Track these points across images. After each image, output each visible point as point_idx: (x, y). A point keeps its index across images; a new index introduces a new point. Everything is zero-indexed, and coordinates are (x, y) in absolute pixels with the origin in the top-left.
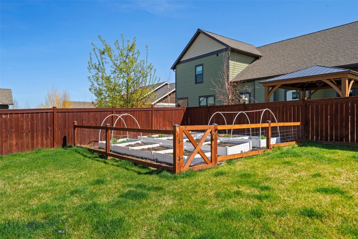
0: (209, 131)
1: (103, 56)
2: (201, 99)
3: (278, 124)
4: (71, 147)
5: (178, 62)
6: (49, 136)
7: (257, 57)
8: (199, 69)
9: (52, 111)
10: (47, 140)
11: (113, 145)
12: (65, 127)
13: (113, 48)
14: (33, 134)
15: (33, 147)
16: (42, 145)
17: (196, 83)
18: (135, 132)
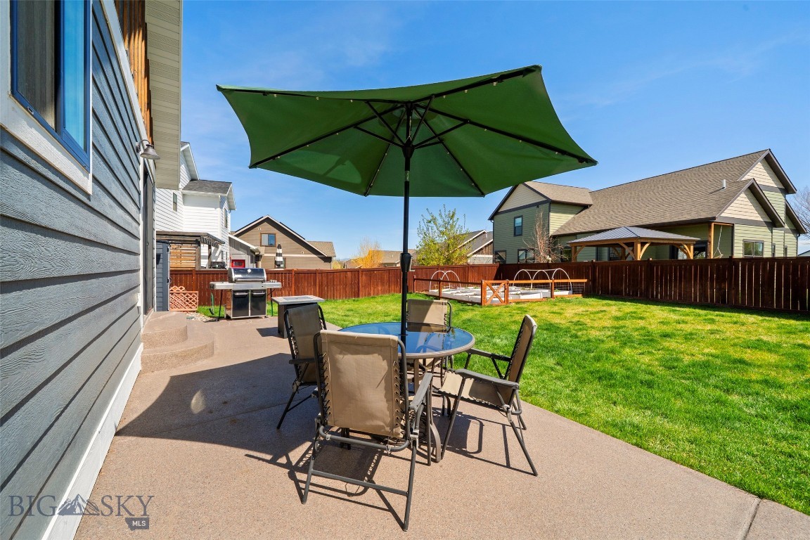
0: (503, 284)
1: (429, 224)
2: (521, 253)
3: (570, 281)
5: (496, 213)
6: (398, 285)
7: (585, 207)
8: (519, 221)
13: (438, 218)
14: (389, 284)
15: (389, 293)
17: (515, 235)
18: (455, 283)
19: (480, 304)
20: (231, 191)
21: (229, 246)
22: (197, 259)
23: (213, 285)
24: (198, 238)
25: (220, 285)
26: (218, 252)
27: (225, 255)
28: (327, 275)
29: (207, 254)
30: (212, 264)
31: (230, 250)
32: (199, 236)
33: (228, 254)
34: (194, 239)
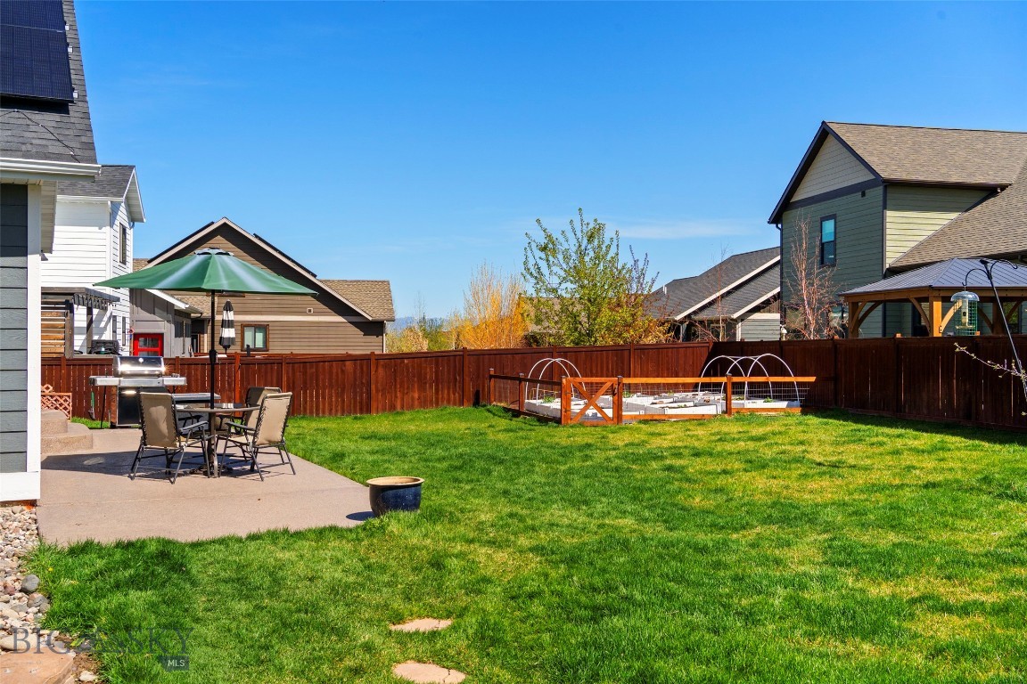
0: (608, 384)
4: (484, 406)
5: (785, 205)
6: (458, 389)
8: (829, 228)
9: (461, 353)
10: (454, 394)
11: (526, 401)
12: (478, 377)
14: (437, 386)
15: (437, 404)
16: (449, 402)
17: (822, 263)
19: (558, 421)
20: (133, 183)
21: (128, 304)
22: (68, 336)
23: (94, 380)
24: (69, 298)
25: (102, 381)
26: (105, 319)
27: (119, 325)
28: (305, 368)
29: (85, 324)
30: (94, 346)
31: (132, 312)
32: (72, 294)
33: (128, 321)
34: (62, 299)
